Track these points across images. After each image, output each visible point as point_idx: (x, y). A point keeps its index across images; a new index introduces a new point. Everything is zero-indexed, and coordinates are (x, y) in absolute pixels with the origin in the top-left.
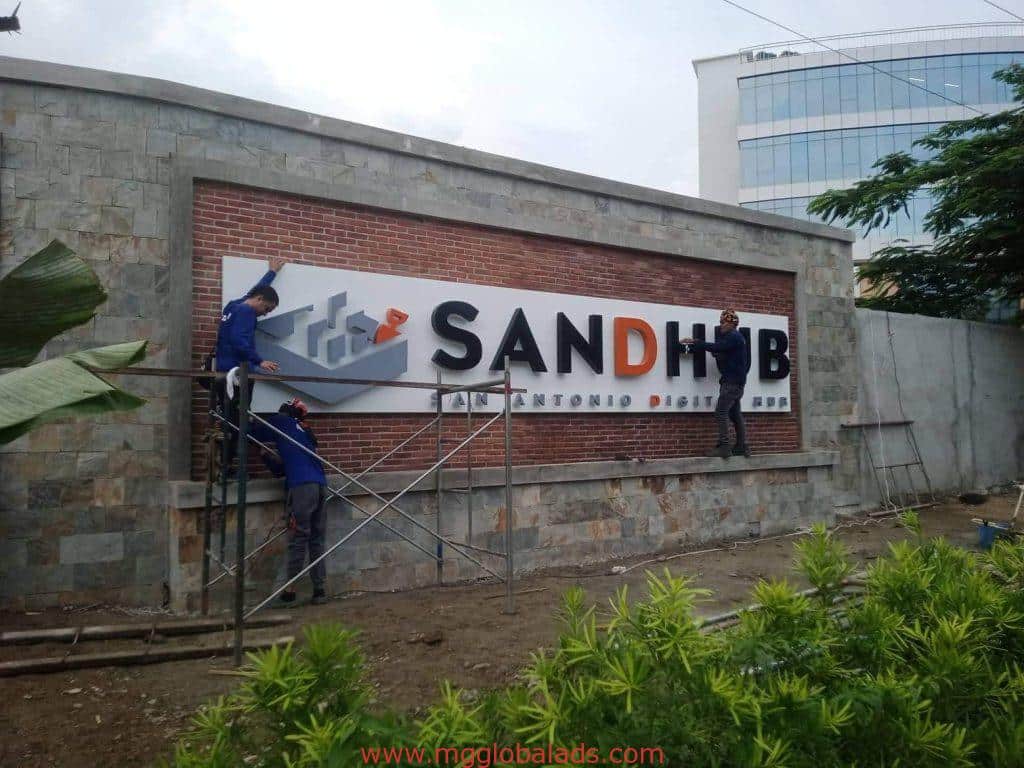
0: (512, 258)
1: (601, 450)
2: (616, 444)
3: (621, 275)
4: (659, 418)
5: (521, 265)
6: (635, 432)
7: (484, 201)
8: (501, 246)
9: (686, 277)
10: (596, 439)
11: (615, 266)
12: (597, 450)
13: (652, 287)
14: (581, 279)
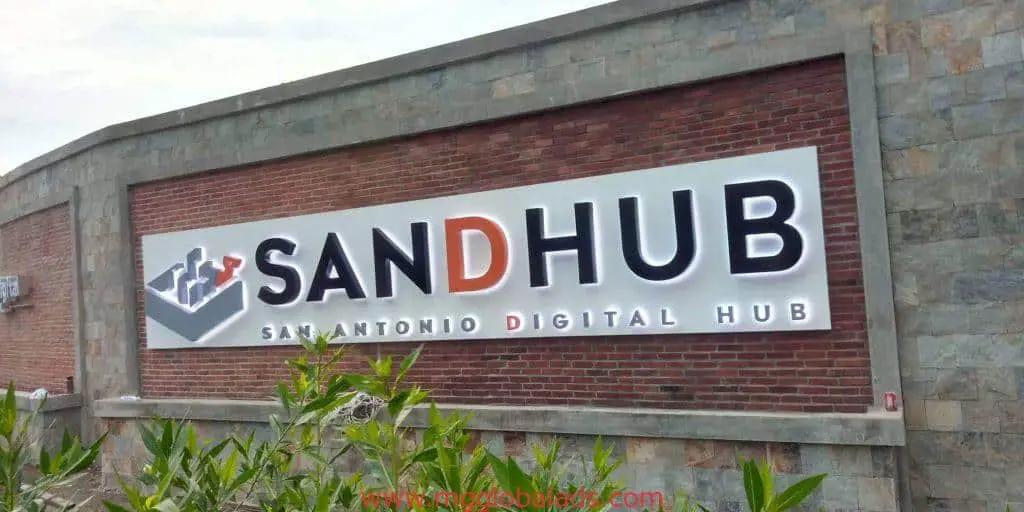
0: (338, 177)
1: (452, 386)
2: (474, 380)
3: (469, 159)
4: (540, 346)
5: (349, 182)
6: (501, 365)
7: (306, 128)
8: (328, 167)
9: (578, 134)
10: (446, 373)
11: (461, 150)
12: (448, 386)
13: (520, 163)
14: (417, 179)
